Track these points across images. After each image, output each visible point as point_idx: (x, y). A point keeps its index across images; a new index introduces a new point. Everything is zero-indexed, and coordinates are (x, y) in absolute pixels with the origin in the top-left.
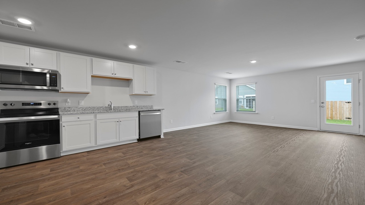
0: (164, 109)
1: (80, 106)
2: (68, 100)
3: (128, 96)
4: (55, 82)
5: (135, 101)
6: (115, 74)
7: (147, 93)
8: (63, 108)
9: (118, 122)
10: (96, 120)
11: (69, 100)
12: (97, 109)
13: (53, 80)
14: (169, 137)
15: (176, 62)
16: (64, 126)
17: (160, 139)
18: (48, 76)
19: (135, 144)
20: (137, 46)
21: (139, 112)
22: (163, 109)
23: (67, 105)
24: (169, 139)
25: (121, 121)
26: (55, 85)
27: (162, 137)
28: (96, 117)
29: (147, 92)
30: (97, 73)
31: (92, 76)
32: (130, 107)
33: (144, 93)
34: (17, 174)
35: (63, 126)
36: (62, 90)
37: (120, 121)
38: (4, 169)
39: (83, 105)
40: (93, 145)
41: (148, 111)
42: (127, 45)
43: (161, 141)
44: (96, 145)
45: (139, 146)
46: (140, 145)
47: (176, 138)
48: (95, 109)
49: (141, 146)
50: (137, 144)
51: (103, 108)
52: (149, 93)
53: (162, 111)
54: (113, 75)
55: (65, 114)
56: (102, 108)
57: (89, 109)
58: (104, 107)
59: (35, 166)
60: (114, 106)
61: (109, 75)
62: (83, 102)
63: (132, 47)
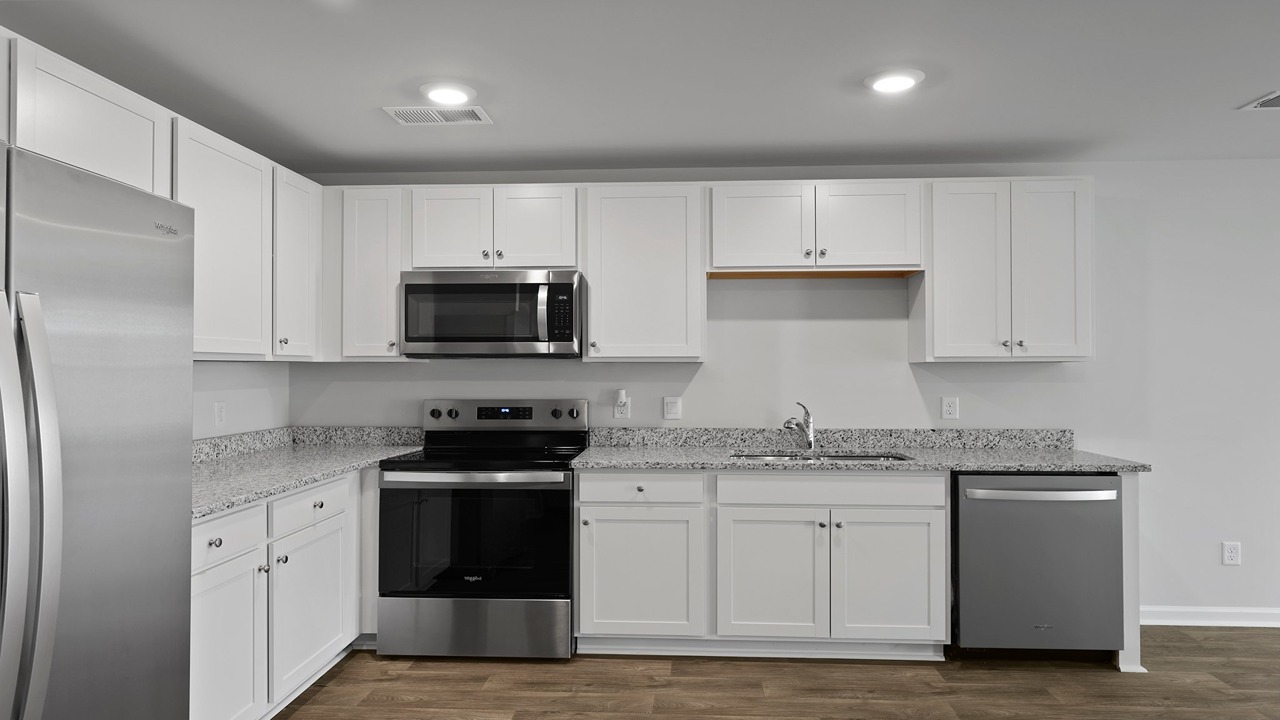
0: (1145, 468)
1: (668, 424)
2: (623, 396)
3: (904, 369)
4: (565, 321)
5: (946, 401)
6: (823, 253)
7: (1017, 352)
8: (604, 433)
9: (822, 525)
10: (714, 505)
11: (627, 397)
12: (739, 441)
13: (559, 309)
14: (1187, 679)
15: (1263, 105)
16: (586, 523)
17: (1104, 678)
18: (543, 295)
19: (923, 672)
20: (922, 76)
21: (955, 475)
22: (1135, 469)
23: (617, 415)
24: (1188, 696)
25: (838, 526)
26: (568, 332)
27: (1130, 662)
28: (713, 489)
29: (1021, 344)
30: (730, 259)
31: (711, 276)
32: (911, 436)
33: (1002, 353)
34: (425, 698)
35: (581, 520)
36: (592, 353)
37: (835, 520)
38: (408, 664)
39: (680, 417)
40: (702, 632)
41: (1019, 473)
42: (860, 82)
43: (1110, 697)
44: (715, 638)
45: (940, 700)
46: (952, 692)
47: (1248, 699)
48: (730, 441)
49: (952, 698)
50: (933, 675)
51: (766, 434)
52: (1035, 350)
53: (1126, 479)
54: (810, 261)
55: (589, 466)
56: (760, 437)
57: (705, 438)
58: (771, 431)
59: (482, 679)
60: (822, 427)
61: (794, 261)
62: (680, 401)
63: (895, 85)
